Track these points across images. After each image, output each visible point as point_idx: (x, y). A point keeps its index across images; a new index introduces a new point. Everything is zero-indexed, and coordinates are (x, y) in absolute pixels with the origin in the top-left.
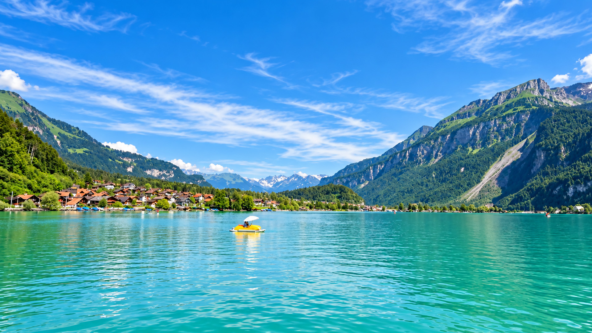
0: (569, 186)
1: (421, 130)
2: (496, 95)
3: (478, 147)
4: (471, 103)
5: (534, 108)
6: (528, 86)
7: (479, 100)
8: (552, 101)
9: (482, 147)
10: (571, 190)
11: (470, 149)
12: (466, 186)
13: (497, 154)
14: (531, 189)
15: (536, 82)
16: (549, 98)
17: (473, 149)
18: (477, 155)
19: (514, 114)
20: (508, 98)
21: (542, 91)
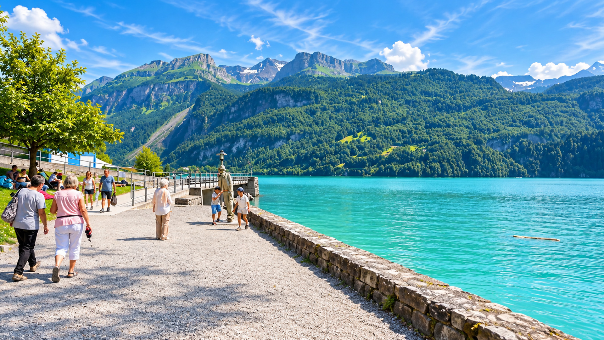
0: (200, 151)
1: (101, 79)
2: (173, 61)
3: (152, 109)
4: (152, 62)
5: (200, 80)
6: (198, 59)
7: (160, 61)
8: (215, 77)
9: (155, 109)
10: (202, 154)
11: (144, 109)
12: (132, 146)
13: (166, 117)
14: (178, 152)
15: (206, 56)
16: (213, 73)
17: (147, 109)
18: (150, 116)
19: (184, 82)
20: (183, 65)
21: (208, 66)
